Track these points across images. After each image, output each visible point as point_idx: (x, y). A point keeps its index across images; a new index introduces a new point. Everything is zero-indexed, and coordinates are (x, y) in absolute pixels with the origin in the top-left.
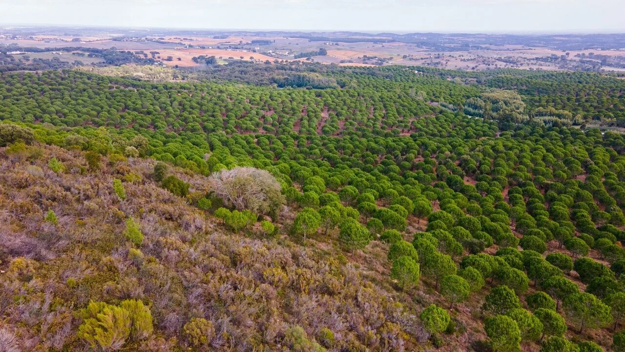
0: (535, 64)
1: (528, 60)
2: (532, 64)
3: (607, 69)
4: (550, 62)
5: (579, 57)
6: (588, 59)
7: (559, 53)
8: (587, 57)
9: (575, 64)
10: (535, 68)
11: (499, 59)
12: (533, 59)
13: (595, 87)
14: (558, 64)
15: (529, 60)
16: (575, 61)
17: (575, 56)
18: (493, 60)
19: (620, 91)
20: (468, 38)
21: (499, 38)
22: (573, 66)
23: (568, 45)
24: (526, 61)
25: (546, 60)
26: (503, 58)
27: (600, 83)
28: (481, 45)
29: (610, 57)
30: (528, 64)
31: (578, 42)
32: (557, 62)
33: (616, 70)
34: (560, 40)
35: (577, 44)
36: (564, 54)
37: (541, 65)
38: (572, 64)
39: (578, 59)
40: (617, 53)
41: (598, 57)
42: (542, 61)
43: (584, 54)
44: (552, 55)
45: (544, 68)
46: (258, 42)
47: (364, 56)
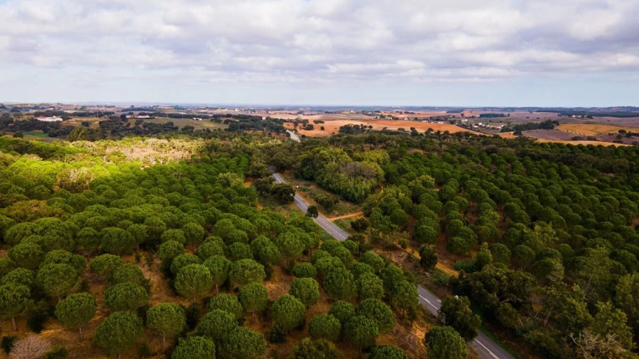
46: (487, 116)
47: (621, 131)
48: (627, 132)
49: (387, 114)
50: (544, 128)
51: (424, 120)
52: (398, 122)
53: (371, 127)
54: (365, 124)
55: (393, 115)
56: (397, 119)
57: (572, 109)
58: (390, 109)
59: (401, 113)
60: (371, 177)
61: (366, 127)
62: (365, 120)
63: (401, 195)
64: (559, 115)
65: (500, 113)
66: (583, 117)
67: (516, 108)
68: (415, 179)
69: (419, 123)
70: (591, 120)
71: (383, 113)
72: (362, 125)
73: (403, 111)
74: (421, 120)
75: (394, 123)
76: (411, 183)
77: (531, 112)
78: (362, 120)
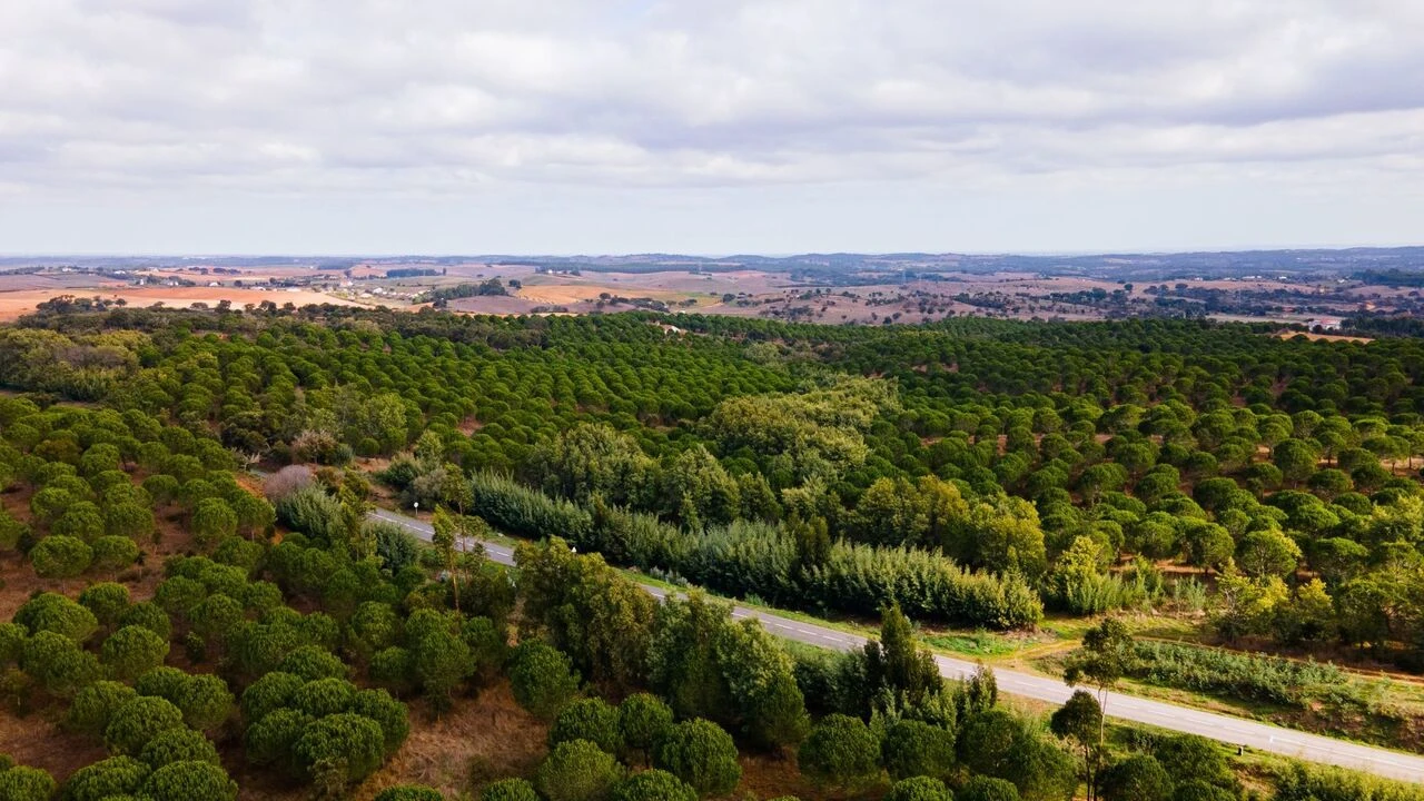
0: (1050, 309)
1: (1032, 298)
2: (1042, 308)
3: (1221, 318)
4: (1084, 303)
5: (1154, 293)
6: (1175, 298)
7: (1110, 288)
8: (1173, 293)
9: (1144, 307)
10: (1046, 316)
11: (963, 299)
12: (1047, 298)
13: (1187, 363)
14: (1106, 307)
15: (1035, 299)
16: (1144, 301)
17: (1146, 291)
18: (947, 300)
19: (1280, 377)
20: (922, 261)
21: (989, 261)
22: (1140, 312)
23: (1133, 273)
24: (1028, 302)
25: (1076, 299)
26: (971, 296)
27: (1203, 348)
28: (940, 274)
29: (1224, 292)
30: (1032, 309)
31: (1153, 267)
32: (1102, 302)
33: (1245, 320)
34: (1118, 264)
35: (1152, 271)
36: (1121, 287)
37: (1065, 311)
38: (1138, 308)
39: (1151, 297)
40: (1240, 286)
41: (1197, 292)
42: (1066, 301)
43: (1164, 287)
44: (1095, 289)
45: (1071, 317)
46: (402, 273)
47: (604, 296)
48: (612, 296)
49: (167, 275)
50: (488, 294)
51: (257, 285)
52: (192, 291)
53: (121, 302)
54: (104, 297)
55: (183, 277)
56: (191, 284)
57: (568, 259)
58: (177, 261)
59: (204, 272)
60: (117, 364)
61: (108, 302)
62: (106, 289)
63: (162, 376)
64: (537, 271)
65: (430, 267)
66: (565, 273)
67: (467, 258)
68: (187, 359)
69: (246, 291)
70: (577, 279)
71: (155, 272)
72: (97, 299)
73: (210, 268)
74: (249, 287)
75: (183, 294)
76: (180, 366)
77: (489, 265)
78: (97, 288)
